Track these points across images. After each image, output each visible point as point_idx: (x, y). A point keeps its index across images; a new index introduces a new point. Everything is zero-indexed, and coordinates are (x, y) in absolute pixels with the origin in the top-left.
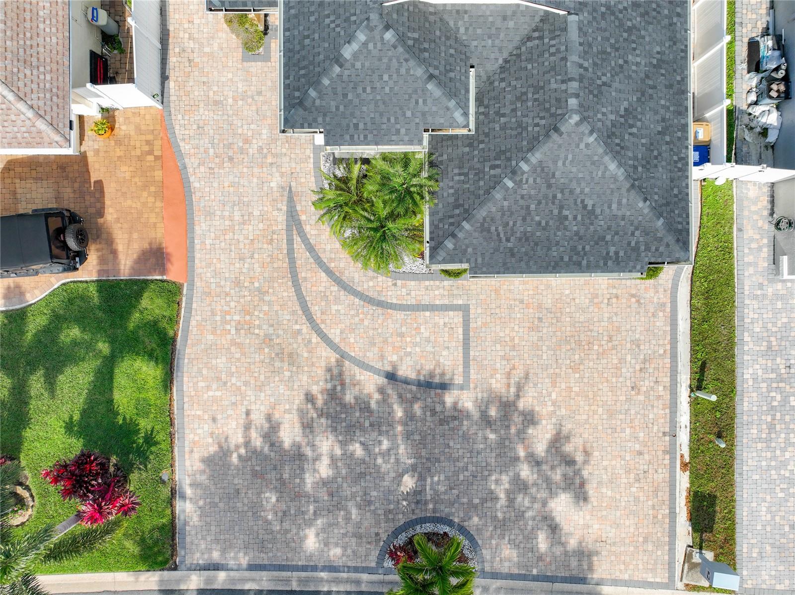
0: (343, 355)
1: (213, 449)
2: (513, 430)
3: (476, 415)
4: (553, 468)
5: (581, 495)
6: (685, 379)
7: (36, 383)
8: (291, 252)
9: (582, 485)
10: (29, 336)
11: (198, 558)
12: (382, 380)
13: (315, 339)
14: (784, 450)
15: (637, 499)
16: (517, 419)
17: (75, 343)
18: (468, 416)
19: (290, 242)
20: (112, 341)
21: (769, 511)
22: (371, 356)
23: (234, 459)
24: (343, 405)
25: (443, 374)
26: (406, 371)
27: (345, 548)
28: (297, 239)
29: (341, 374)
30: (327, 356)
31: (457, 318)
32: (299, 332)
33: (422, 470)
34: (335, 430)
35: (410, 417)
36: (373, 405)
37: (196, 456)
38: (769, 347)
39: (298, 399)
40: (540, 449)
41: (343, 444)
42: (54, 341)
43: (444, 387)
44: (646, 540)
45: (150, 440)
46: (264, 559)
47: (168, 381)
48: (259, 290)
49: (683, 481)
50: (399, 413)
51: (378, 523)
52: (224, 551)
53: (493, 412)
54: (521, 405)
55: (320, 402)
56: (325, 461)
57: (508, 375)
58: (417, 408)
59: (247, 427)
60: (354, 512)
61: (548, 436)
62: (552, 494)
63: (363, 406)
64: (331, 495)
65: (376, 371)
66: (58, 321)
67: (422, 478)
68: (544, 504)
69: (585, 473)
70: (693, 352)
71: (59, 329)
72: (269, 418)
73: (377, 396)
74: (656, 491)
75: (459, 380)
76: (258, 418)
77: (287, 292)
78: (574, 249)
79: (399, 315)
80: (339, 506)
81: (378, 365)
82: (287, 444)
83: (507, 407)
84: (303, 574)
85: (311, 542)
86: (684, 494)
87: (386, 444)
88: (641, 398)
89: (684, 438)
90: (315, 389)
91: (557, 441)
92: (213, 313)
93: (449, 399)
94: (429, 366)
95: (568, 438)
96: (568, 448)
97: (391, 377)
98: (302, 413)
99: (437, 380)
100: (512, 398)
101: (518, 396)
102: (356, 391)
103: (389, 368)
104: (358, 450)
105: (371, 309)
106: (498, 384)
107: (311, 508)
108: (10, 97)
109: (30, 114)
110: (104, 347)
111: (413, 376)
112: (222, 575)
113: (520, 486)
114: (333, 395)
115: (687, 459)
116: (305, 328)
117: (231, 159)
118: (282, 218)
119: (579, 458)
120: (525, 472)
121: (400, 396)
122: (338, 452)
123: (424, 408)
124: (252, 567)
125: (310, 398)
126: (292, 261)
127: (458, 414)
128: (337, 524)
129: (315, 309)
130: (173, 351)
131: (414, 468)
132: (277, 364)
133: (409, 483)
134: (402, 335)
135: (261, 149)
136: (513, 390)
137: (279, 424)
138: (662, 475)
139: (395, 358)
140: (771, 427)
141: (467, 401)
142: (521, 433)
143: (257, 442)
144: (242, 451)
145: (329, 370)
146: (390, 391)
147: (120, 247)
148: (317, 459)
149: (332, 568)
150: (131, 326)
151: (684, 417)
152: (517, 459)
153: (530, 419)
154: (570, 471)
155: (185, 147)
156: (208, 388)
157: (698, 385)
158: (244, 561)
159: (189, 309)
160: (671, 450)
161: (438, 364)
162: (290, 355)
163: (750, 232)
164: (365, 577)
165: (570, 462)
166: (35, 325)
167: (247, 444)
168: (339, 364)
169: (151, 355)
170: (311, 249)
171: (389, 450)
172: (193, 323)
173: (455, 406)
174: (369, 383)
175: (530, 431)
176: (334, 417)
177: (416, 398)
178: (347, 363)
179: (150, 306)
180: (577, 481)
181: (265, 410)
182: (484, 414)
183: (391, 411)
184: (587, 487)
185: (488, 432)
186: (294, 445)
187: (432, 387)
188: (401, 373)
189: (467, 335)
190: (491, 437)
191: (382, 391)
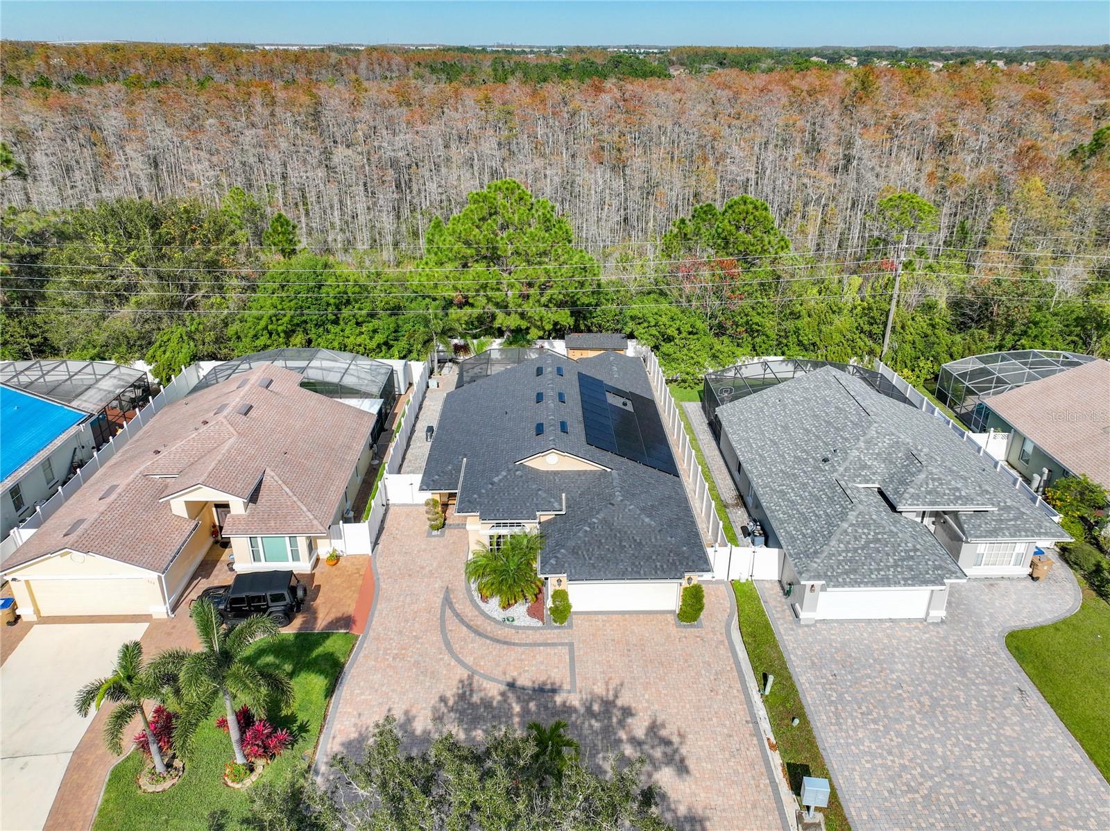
0: (475, 672)
1: (354, 735)
2: (615, 720)
3: (582, 710)
4: (653, 747)
5: (682, 768)
6: (753, 685)
8: (442, 617)
9: (682, 760)
12: (503, 688)
13: (453, 662)
14: (855, 731)
15: (736, 772)
16: (617, 713)
18: (574, 710)
19: (443, 612)
20: (296, 664)
21: (862, 779)
22: (497, 673)
24: (471, 704)
25: (553, 683)
26: (524, 681)
28: (448, 612)
29: (471, 684)
30: (463, 673)
31: (565, 650)
32: (442, 659)
34: (461, 721)
35: (525, 712)
36: (495, 704)
37: (339, 740)
38: (813, 663)
39: (434, 700)
40: (640, 733)
41: (467, 731)
43: (554, 691)
44: (754, 807)
45: (303, 728)
47: (330, 692)
48: (415, 636)
49: (776, 759)
50: (517, 708)
53: (596, 707)
54: (619, 703)
55: (451, 703)
57: (607, 683)
58: (532, 705)
61: (646, 724)
62: (656, 768)
63: (487, 704)
65: (499, 682)
68: (650, 775)
69: (684, 751)
70: (755, 669)
72: (406, 713)
73: (499, 698)
74: (752, 765)
75: (566, 687)
77: (436, 638)
78: (633, 564)
79: (520, 649)
81: (501, 678)
82: (418, 731)
83: (608, 705)
86: (780, 768)
88: (720, 697)
89: (765, 725)
90: (449, 694)
91: (653, 729)
92: (378, 649)
93: (558, 699)
94: (542, 678)
95: (663, 726)
96: (664, 733)
97: (512, 685)
98: (435, 709)
99: (549, 687)
100: (611, 698)
101: (616, 696)
102: (482, 694)
103: (509, 679)
105: (498, 646)
106: (599, 689)
108: (305, 509)
109: (312, 517)
111: (528, 684)
113: (624, 760)
114: (462, 697)
115: (773, 741)
116: (447, 657)
117: (410, 576)
118: (439, 601)
119: (675, 739)
120: (628, 751)
121: (518, 698)
123: (538, 706)
125: (443, 699)
126: (443, 622)
127: (568, 710)
129: (456, 647)
130: (340, 673)
132: (421, 678)
134: (522, 660)
135: (431, 571)
136: (611, 693)
137: (414, 718)
138: (754, 753)
139: (515, 674)
140: (837, 715)
141: (575, 701)
142: (622, 722)
145: (461, 681)
146: (510, 695)
147: (321, 615)
150: (314, 655)
151: (761, 712)
152: (620, 741)
153: (627, 712)
154: (669, 750)
155: (380, 573)
156: (362, 694)
159: (361, 648)
160: (757, 733)
161: (549, 677)
162: (433, 673)
163: (772, 603)
165: (668, 743)
168: (470, 677)
169: (323, 672)
170: (457, 615)
172: (361, 655)
173: (564, 704)
174: (493, 690)
175: (629, 720)
176: (462, 713)
177: (531, 699)
178: (476, 677)
179: (332, 645)
180: (677, 757)
181: (404, 707)
182: (589, 710)
183: (511, 708)
184: (687, 762)
185: (593, 722)
186: (424, 732)
187: (544, 692)
188: (519, 683)
189: (572, 660)
190: (596, 725)
191: (503, 694)
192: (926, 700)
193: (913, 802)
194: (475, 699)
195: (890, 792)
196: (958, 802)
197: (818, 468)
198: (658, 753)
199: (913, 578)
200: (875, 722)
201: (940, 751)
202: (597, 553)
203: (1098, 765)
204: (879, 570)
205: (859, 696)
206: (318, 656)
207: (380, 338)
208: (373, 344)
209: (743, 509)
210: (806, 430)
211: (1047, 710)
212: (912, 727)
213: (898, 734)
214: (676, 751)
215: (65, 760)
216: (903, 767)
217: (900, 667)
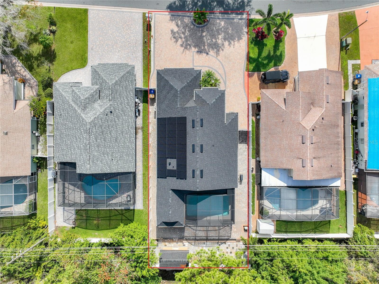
0: (216, 58)
1: (240, 41)
2: (185, 43)
3: (192, 46)
4: (177, 36)
5: (172, 31)
6: (152, 53)
7: (272, 53)
8: (226, 77)
9: (172, 33)
10: (273, 62)
11: (244, 21)
12: (209, 53)
13: (221, 61)
14: (134, 39)
15: (161, 30)
16: (184, 45)
17: (265, 60)
18: (193, 46)
19: (226, 79)
20: (258, 61)
21: (136, 28)
22: (211, 57)
23: (236, 39)
24: (216, 48)
25: (198, 54)
26: (205, 55)
27: (216, 22)
28: (224, 79)
29: (217, 54)
30: (219, 58)
31: (195, 64)
33: (202, 37)
34: (218, 44)
35: (204, 46)
37: (243, 40)
38: (136, 58)
39: (224, 50)
40: (180, 40)
41: (216, 41)
42: (268, 61)
43: (198, 52)
44: (160, 23)
45: (252, 43)
46: (232, 20)
47: (248, 53)
48: (231, 70)
49: (152, 33)
50: (206, 47)
51: (210, 27)
52: (239, 22)
53: (189, 47)
54: (183, 48)
55: (221, 49)
56: (220, 39)
57: (186, 54)
58: (203, 48)
59: (234, 45)
60: (215, 29)
61: (178, 42)
62: (177, 31)
63: (213, 49)
64: (219, 32)
65: (210, 55)
66: (268, 64)
67: (202, 35)
68: (179, 30)
69: (171, 35)
71: (268, 63)
72: (230, 46)
73: (210, 50)
74: (158, 32)
75: (195, 53)
76: (232, 46)
77: (226, 69)
78: (177, 72)
79: (206, 65)
80: (217, 30)
82: (227, 41)
83: (186, 48)
84: (224, 17)
85: (223, 23)
86: (152, 31)
87: (209, 41)
88: (160, 49)
89: (152, 42)
90: (221, 51)
91: (177, 41)
92: (240, 66)
93: (197, 49)
94: (200, 56)
95: (174, 42)
96: (175, 40)
97: (207, 54)
98: (224, 47)
99: (199, 53)
100: (185, 49)
102: (214, 51)
103: (208, 55)
104: (214, 40)
105: (211, 66)
106: (188, 52)
107: (222, 30)
108: (269, 96)
109: (266, 94)
110: (260, 60)
111: (203, 54)
112: (239, 18)
113: (184, 33)
114: (218, 51)
115: (152, 38)
116: (223, 63)
117: (236, 94)
118: (227, 83)
119: (172, 38)
120: (183, 36)
121: (206, 50)
122: (217, 40)
123: (201, 48)
124: (234, 19)
125: (223, 50)
126: (225, 75)
127: (195, 47)
128: (218, 26)
129: (221, 66)
130: (247, 59)
131: (203, 37)
132: (228, 56)
133: (204, 34)
134: (205, 61)
135: (231, 96)
136: (185, 51)
137: (228, 45)
138: (156, 35)
139: (207, 57)
140: (136, 43)
141: (193, 49)
142: (184, 43)
143: (232, 42)
144: (235, 40)
145: (219, 55)
146: (208, 51)
147: (257, 78)
148: (221, 39)
149: (219, 18)
150: (255, 64)
151: (152, 45)
152: (184, 38)
153: (182, 46)
154: (174, 36)
155: (245, 96)
156: (241, 52)
157: (150, 51)
158: (235, 20)
159: (244, 66)
160: (155, 39)
162: (226, 58)
164: (213, 17)
165: (174, 37)
166: (272, 64)
167: (234, 42)
168: (217, 56)
169: (251, 58)
171: (208, 40)
172: (243, 64)
173: (196, 48)
174: (212, 53)
175: (182, 43)
176: (218, 46)
177: (203, 50)
178: (216, 56)
179: (251, 67)
180: (173, 34)
181: (231, 48)
182: (190, 47)
183: (207, 47)
184: (171, 33)
185: (189, 43)
186: (226, 41)
187: (200, 52)
188: (206, 54)
189: (193, 62)
190: (189, 42)
191: (209, 51)
192: (115, 47)
193: (128, 23)
194: (215, 50)
195: (132, 25)
196: (120, 22)
198: (177, 35)
199: (106, 65)
200: (128, 41)
201: (118, 34)
202: (186, 75)
203: (87, 30)
205: (129, 49)
206: (254, 63)
211: (89, 44)
212: (121, 40)
213: (125, 38)
214: (173, 35)
215: (298, 36)
216: (127, 30)
217: (116, 57)
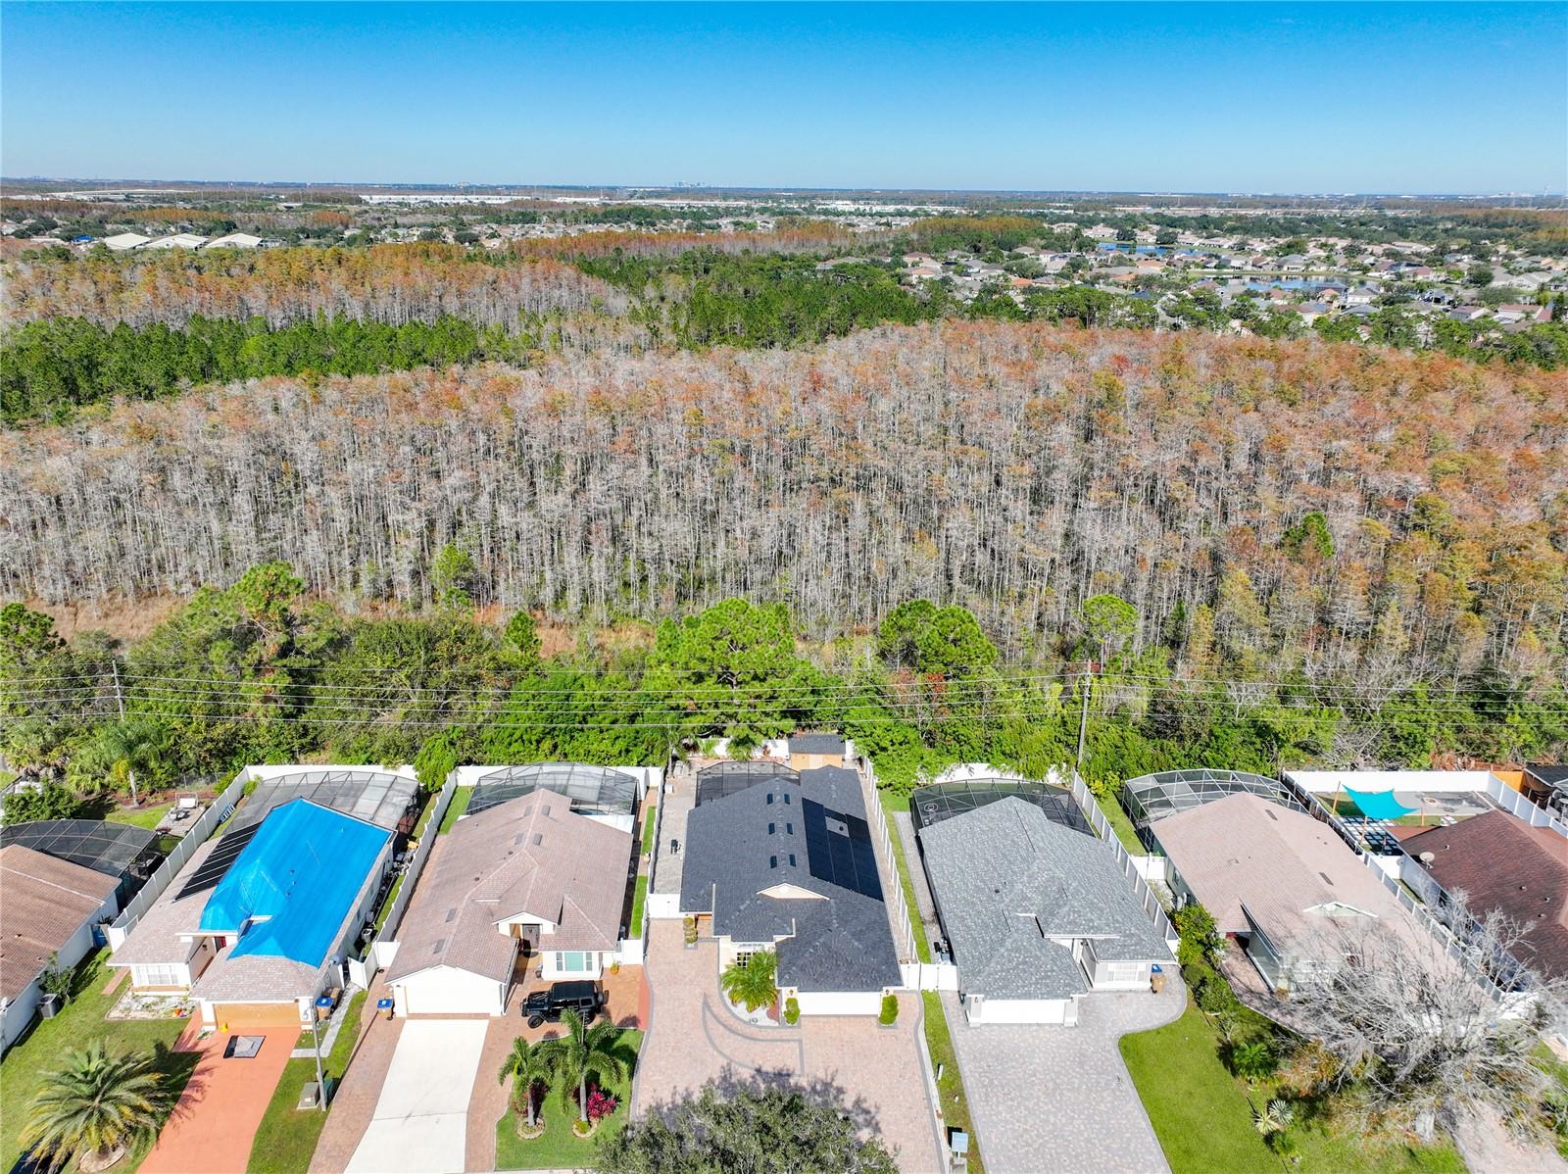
0: (731, 1061)
1: (653, 1105)
2: (832, 1096)
3: (809, 1089)
5: (877, 1129)
6: (930, 1072)
8: (704, 1018)
9: (877, 1124)
12: (753, 1072)
13: (716, 1053)
14: (997, 1106)
16: (833, 1092)
18: (804, 1089)
19: (704, 1014)
21: (996, 1137)
22: (748, 1061)
23: (665, 1110)
24: (731, 1084)
25: (788, 1070)
26: (767, 1068)
28: (708, 1013)
29: (729, 1070)
30: (723, 1061)
31: (796, 1045)
32: (707, 1050)
36: (748, 1084)
37: (644, 1106)
38: (975, 1058)
39: (704, 1081)
40: (849, 1105)
43: (789, 1075)
44: (923, 1154)
45: (617, 1099)
47: (631, 1072)
48: (686, 1033)
49: (941, 1124)
53: (818, 1087)
54: (835, 1084)
55: (717, 1083)
57: (826, 1070)
58: (774, 1085)
59: (674, 1094)
61: (854, 1099)
63: (742, 1084)
65: (750, 1068)
69: (878, 1118)
70: (933, 1061)
72: (687, 1090)
73: (750, 1080)
74: (924, 1128)
75: (797, 1072)
76: (681, 1090)
77: (701, 1034)
79: (764, 1044)
81: (750, 1065)
83: (827, 1085)
86: (943, 1130)
88: (907, 1081)
89: (936, 1102)
90: (715, 1076)
91: (858, 1103)
92: (660, 1043)
93: (792, 1081)
94: (780, 1066)
95: (865, 1100)
96: (865, 1105)
97: (759, 1071)
98: (706, 1087)
99: (785, 1072)
100: (829, 1080)
101: (833, 1080)
102: (738, 1077)
103: (756, 1067)
105: (748, 1041)
106: (821, 1075)
111: (770, 1070)
114: (724, 1079)
115: (940, 1112)
116: (711, 1049)
117: (675, 983)
118: (700, 1004)
119: (873, 1110)
121: (764, 1080)
123: (778, 1086)
125: (711, 1080)
126: (705, 1021)
127: (799, 1089)
129: (717, 1042)
130: (636, 1060)
132: (694, 1065)
134: (765, 1052)
135: (690, 979)
136: (829, 1077)
137: (692, 1093)
139: (760, 1063)
140: (987, 1095)
141: (804, 1083)
142: (836, 1098)
143: (679, 1101)
144: (670, 1106)
145: (723, 1067)
146: (758, 1077)
147: (614, 1016)
151: (934, 1091)
153: (840, 1091)
154: (868, 1117)
155: (652, 979)
156: (653, 1075)
159: (647, 1041)
160: (930, 1106)
161: (785, 1065)
162: (702, 1061)
163: (951, 1009)
165: (868, 1112)
167: (673, 1103)
168: (729, 1064)
169: (624, 1061)
170: (715, 1017)
172: (649, 1046)
173: (796, 1085)
174: (745, 1074)
175: (841, 1097)
177: (773, 1081)
178: (733, 1065)
179: (626, 1039)
180: (874, 1122)
181: (685, 1085)
182: (814, 1089)
183: (759, 1087)
184: (880, 1125)
185: (817, 1097)
187: (781, 1076)
188: (764, 1069)
189: (801, 1052)
190: (819, 1100)
191: (753, 1077)
192: (1051, 1085)
193: (1027, 1152)
194: (734, 1080)
195: (1013, 1146)
196: (1057, 1153)
197: (991, 898)
198: (860, 1119)
199: (1048, 993)
200: (1012, 1100)
201: (1052, 1119)
202: (819, 969)
203: (1155, 1129)
204: (1024, 987)
205: (1004, 1082)
206: (618, 1048)
207: (621, 744)
208: (615, 751)
209: (938, 926)
210: (987, 860)
211: (1133, 1092)
212: (1037, 1104)
213: (1026, 1108)
214: (873, 1118)
216: (1026, 1130)
217: (1037, 1061)
